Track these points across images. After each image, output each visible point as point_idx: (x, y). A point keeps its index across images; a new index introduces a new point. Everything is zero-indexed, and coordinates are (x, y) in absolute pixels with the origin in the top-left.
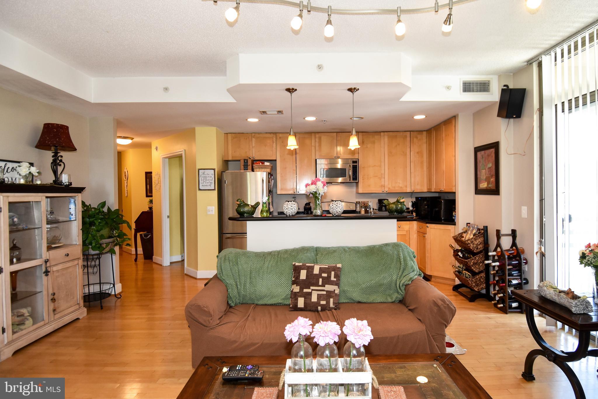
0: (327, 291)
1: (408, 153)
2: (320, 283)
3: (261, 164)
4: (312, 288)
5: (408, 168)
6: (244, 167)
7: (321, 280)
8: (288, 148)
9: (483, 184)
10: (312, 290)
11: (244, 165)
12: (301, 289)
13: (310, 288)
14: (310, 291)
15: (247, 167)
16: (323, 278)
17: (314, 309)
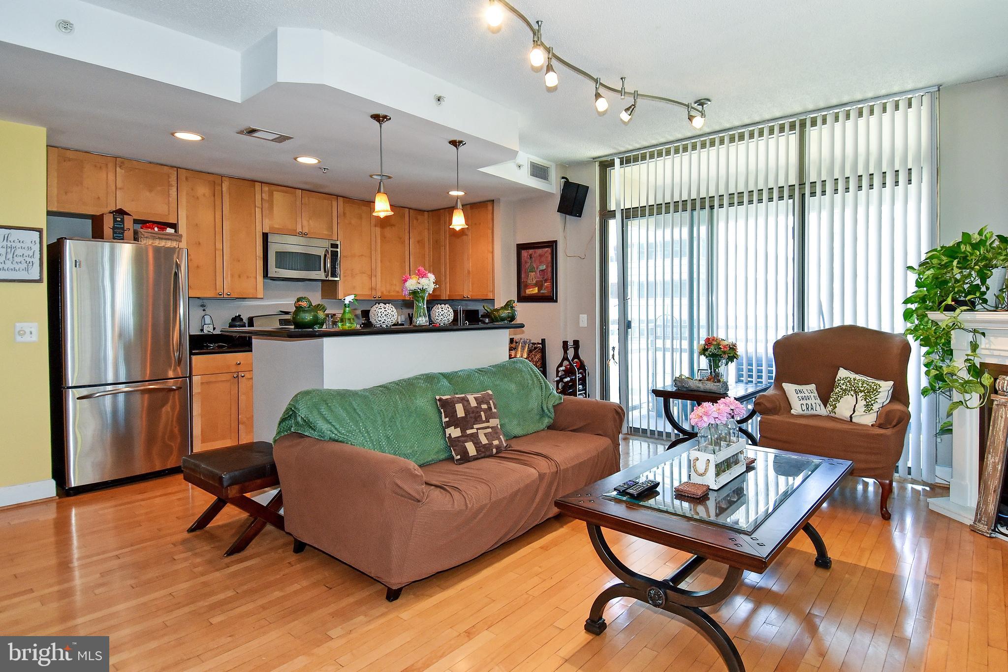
0: (492, 428)
1: (407, 242)
2: (484, 419)
3: (156, 229)
4: (475, 426)
5: (407, 264)
6: (114, 233)
7: (482, 413)
8: (374, 214)
9: (531, 289)
10: (478, 429)
11: (114, 228)
12: (463, 431)
13: (473, 428)
14: (474, 431)
15: (123, 233)
16: (485, 411)
17: (488, 453)
